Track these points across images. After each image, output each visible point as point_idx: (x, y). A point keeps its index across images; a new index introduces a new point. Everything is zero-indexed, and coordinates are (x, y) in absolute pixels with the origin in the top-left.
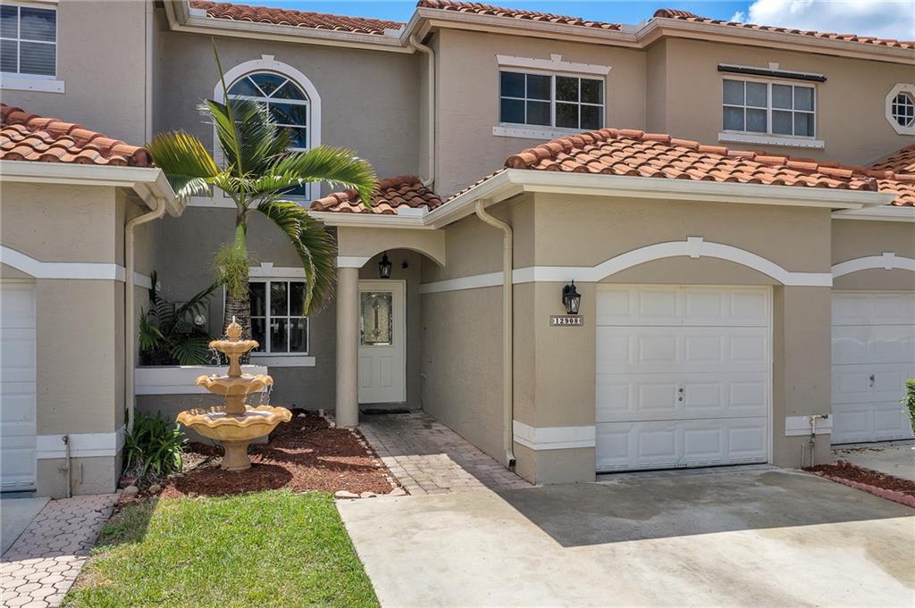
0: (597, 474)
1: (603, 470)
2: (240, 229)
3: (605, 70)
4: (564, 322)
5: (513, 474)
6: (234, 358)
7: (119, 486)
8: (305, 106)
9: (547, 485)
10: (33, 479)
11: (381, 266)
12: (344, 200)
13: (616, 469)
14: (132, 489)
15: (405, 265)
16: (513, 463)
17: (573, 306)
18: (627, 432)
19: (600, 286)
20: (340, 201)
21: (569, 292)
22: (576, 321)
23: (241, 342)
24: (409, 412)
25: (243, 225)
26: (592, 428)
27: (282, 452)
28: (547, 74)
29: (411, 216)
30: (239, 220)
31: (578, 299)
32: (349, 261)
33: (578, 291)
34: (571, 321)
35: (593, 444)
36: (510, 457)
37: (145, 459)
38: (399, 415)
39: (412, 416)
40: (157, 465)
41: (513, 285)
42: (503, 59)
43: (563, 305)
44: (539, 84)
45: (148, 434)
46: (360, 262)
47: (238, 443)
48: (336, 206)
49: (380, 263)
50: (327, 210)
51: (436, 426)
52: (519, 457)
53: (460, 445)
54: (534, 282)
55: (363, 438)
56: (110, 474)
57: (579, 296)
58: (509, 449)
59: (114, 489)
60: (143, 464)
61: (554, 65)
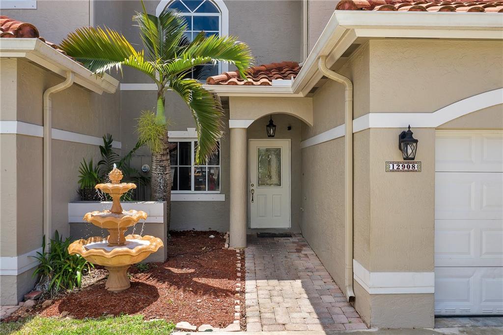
0: (436, 317)
1: (443, 313)
2: (160, 102)
4: (401, 168)
5: (351, 309)
6: (116, 197)
7: (23, 299)
8: (218, 17)
9: (382, 329)
11: (268, 128)
12: (233, 76)
13: (458, 313)
14: (30, 303)
15: (289, 128)
16: (352, 299)
17: (410, 151)
18: (469, 277)
19: (439, 133)
20: (229, 77)
21: (406, 138)
22: (414, 167)
24: (291, 236)
25: (162, 99)
26: (431, 275)
27: (169, 271)
29: (283, 86)
30: (159, 94)
31: (415, 144)
32: (239, 123)
33: (414, 137)
34: (408, 167)
35: (432, 290)
36: (350, 293)
37: (54, 275)
38: (282, 239)
39: (291, 240)
41: (353, 134)
43: (400, 151)
46: (247, 124)
48: (226, 81)
49: (267, 126)
50: (218, 83)
51: (307, 251)
52: (358, 295)
53: (317, 270)
54: (369, 128)
55: (243, 260)
56: (13, 290)
57: (416, 141)
58: (349, 286)
59: (16, 302)
60: (50, 280)
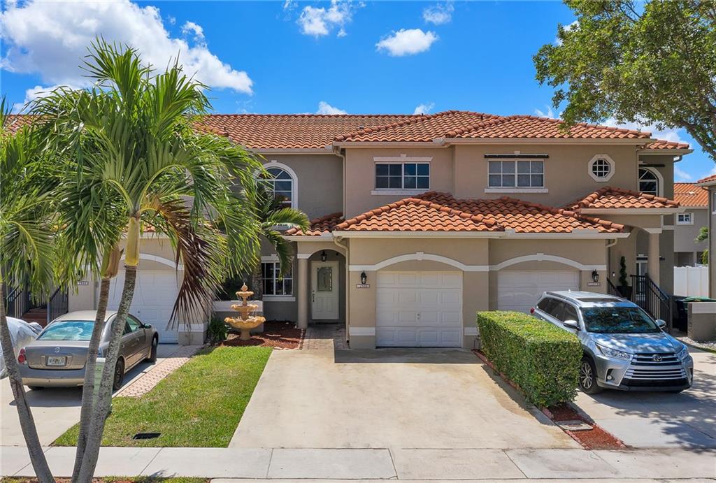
3: (430, 159)
4: (361, 286)
5: (348, 346)
6: (245, 298)
7: (205, 343)
8: (290, 182)
9: (354, 349)
10: (177, 339)
11: (321, 256)
12: (299, 229)
14: (208, 344)
15: (337, 254)
16: (348, 342)
17: (364, 280)
19: (379, 272)
20: (297, 230)
22: (367, 286)
23: (248, 292)
26: (374, 328)
28: (400, 163)
29: (327, 237)
32: (303, 256)
33: (366, 275)
34: (365, 286)
36: (347, 339)
37: (214, 334)
38: (331, 325)
39: (337, 325)
40: (218, 337)
42: (376, 159)
44: (396, 168)
45: (215, 326)
46: (308, 256)
47: (246, 330)
48: (295, 232)
50: (291, 235)
52: (350, 339)
54: (350, 271)
55: (304, 332)
56: (201, 338)
57: (366, 277)
58: (348, 336)
59: (203, 343)
60: (213, 336)
61: (403, 159)
